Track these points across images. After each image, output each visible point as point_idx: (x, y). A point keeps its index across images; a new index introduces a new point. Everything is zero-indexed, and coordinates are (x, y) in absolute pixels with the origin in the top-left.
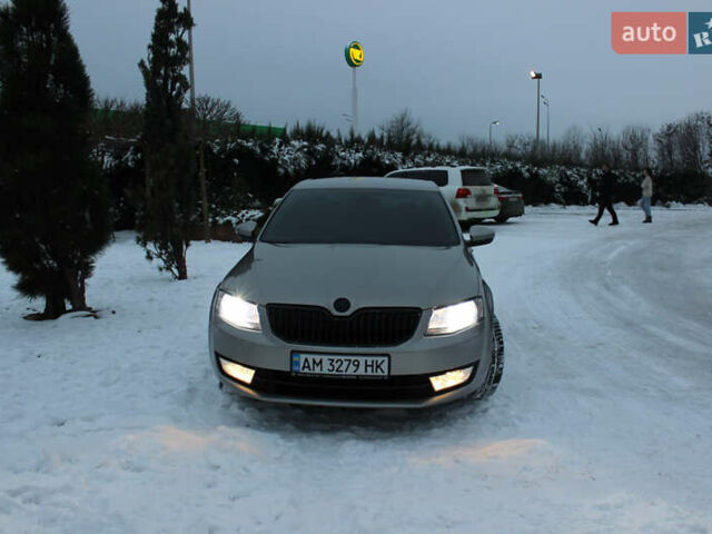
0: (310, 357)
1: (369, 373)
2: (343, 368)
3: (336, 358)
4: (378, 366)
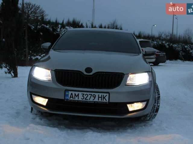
1: (100, 100)
2: (88, 98)
3: (85, 93)
4: (104, 98)
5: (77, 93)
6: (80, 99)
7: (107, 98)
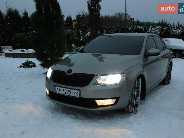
0: (59, 88)
1: (74, 95)
2: (67, 93)
3: (65, 89)
4: (76, 94)
5: (60, 88)
6: (62, 93)
7: (78, 94)
